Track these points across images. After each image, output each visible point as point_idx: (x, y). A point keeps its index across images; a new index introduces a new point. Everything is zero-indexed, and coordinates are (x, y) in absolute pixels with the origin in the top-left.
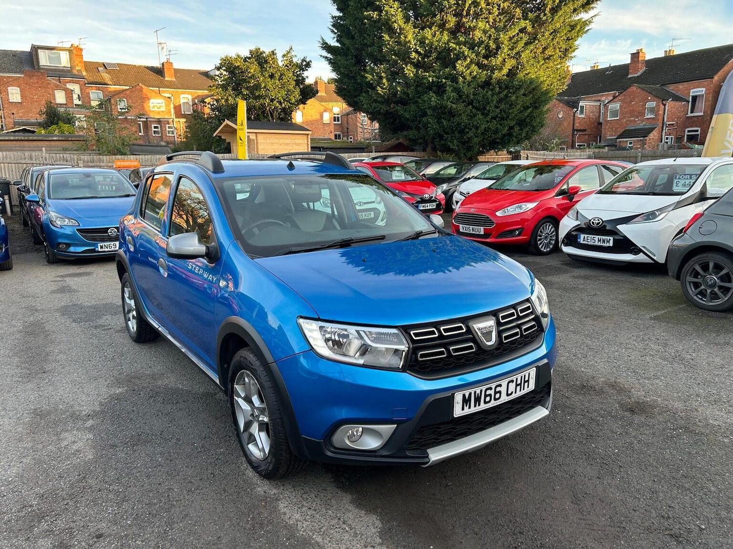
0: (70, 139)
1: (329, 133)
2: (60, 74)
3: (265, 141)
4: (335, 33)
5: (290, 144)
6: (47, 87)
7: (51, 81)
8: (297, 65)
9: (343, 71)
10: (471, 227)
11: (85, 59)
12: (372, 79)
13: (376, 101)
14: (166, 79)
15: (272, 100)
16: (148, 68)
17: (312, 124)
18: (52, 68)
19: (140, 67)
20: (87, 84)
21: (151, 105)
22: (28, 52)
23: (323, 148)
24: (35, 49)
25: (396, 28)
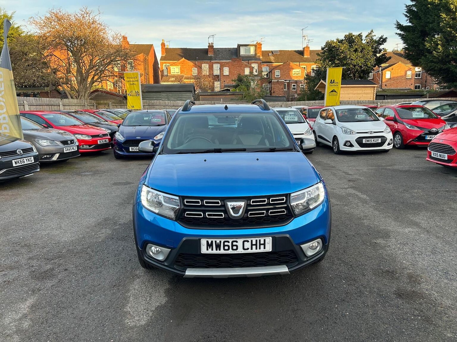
0: (235, 94)
1: (410, 85)
2: (249, 59)
3: (343, 92)
4: (408, 17)
5: (361, 93)
6: (241, 67)
7: (243, 63)
8: (376, 42)
9: (409, 43)
10: (439, 153)
11: (263, 50)
12: (429, 46)
13: (432, 62)
14: (305, 57)
15: (355, 66)
16: (295, 51)
17: (397, 79)
18: (246, 56)
19: (291, 51)
20: (261, 63)
21: (293, 73)
22: (236, 48)
23: (387, 95)
24: (239, 46)
25: (452, 8)
